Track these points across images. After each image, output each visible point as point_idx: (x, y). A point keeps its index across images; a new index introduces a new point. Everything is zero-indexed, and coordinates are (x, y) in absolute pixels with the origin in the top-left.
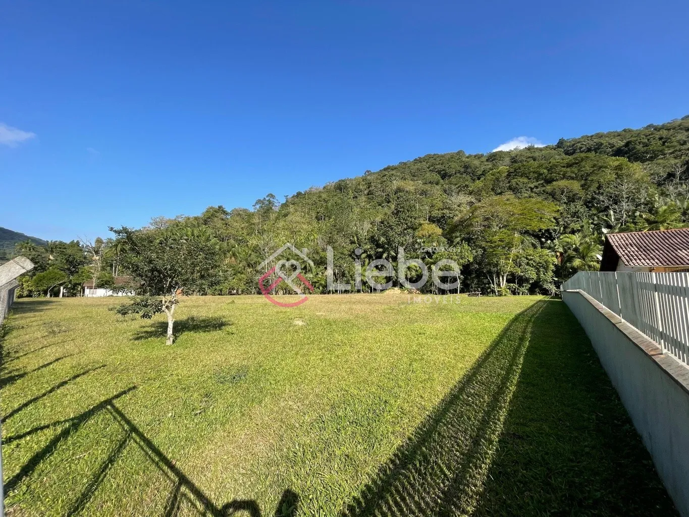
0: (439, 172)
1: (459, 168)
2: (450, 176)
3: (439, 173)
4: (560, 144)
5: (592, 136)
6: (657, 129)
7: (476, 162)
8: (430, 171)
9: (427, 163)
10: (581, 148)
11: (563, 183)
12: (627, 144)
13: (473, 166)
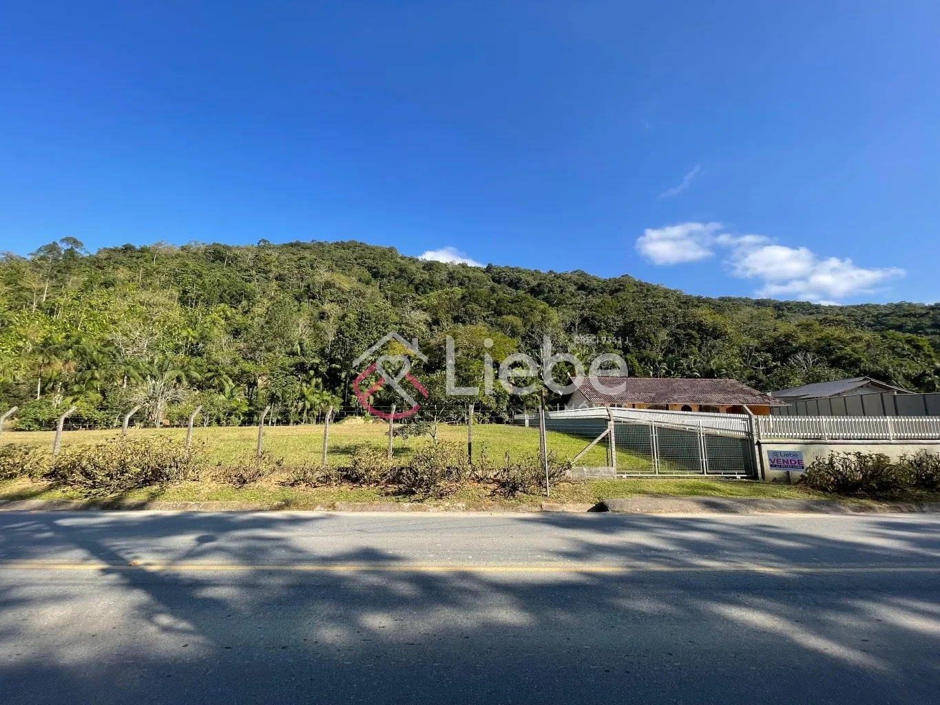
0: (369, 268)
1: (394, 270)
2: (383, 277)
3: (369, 270)
4: (489, 269)
5: (513, 269)
6: (557, 277)
7: (413, 268)
8: (358, 264)
9: (353, 252)
10: (505, 278)
11: (510, 318)
12: (539, 285)
13: (409, 271)
